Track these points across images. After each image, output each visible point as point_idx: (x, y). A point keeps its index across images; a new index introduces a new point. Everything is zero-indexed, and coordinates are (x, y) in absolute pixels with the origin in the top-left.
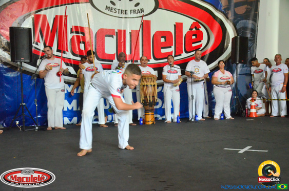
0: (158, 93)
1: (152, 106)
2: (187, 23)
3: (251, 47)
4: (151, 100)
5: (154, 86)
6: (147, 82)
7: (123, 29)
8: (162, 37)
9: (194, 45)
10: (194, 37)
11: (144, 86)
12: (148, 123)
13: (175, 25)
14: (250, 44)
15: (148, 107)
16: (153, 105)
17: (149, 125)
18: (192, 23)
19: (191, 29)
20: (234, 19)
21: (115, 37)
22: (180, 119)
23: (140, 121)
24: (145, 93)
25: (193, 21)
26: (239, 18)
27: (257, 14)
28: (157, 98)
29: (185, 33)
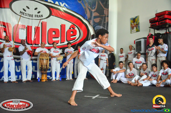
2: (68, 25)
4: (45, 68)
5: (47, 59)
6: (43, 57)
7: (30, 25)
8: (53, 32)
9: (72, 37)
10: (72, 33)
11: (41, 59)
12: (43, 81)
13: (61, 25)
15: (43, 72)
16: (46, 71)
18: (71, 25)
19: (70, 28)
20: (94, 25)
21: (25, 30)
23: (38, 79)
24: (42, 63)
25: (71, 24)
26: (96, 25)
27: (105, 23)
28: (49, 67)
29: (67, 30)
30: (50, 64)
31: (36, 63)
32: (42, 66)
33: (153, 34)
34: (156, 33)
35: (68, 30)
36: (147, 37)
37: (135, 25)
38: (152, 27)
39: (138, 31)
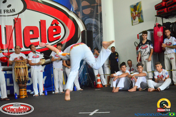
0: (28, 73)
1: (24, 84)
2: (49, 20)
3: (95, 38)
4: (23, 79)
5: (25, 68)
6: (19, 65)
8: (31, 31)
9: (55, 37)
10: (54, 31)
11: (17, 69)
13: (39, 22)
14: (94, 35)
15: (21, 85)
17: (23, 98)
18: (53, 20)
19: (52, 25)
20: (83, 18)
22: (48, 92)
23: (15, 96)
24: (19, 74)
25: (53, 19)
26: (86, 17)
27: (98, 14)
28: (28, 78)
29: (48, 28)
30: (30, 74)
31: (11, 75)
32: (19, 77)
33: (161, 24)
34: (165, 22)
35: (50, 27)
36: (153, 28)
37: (137, 14)
38: (159, 15)
39: (141, 21)
